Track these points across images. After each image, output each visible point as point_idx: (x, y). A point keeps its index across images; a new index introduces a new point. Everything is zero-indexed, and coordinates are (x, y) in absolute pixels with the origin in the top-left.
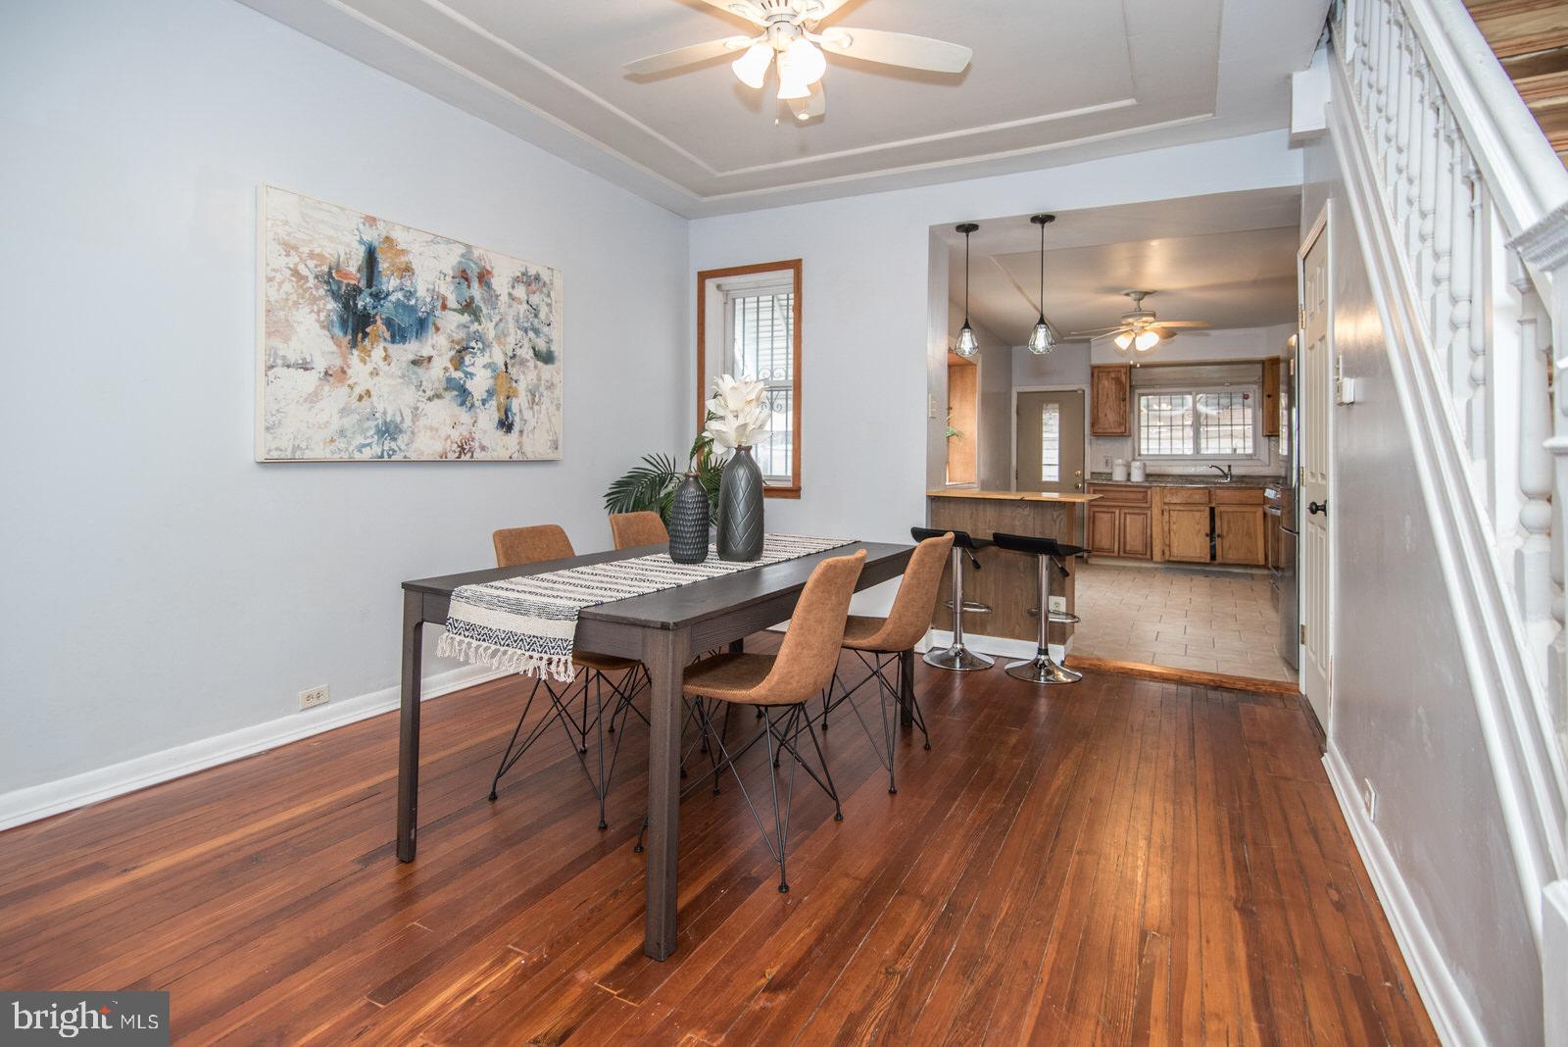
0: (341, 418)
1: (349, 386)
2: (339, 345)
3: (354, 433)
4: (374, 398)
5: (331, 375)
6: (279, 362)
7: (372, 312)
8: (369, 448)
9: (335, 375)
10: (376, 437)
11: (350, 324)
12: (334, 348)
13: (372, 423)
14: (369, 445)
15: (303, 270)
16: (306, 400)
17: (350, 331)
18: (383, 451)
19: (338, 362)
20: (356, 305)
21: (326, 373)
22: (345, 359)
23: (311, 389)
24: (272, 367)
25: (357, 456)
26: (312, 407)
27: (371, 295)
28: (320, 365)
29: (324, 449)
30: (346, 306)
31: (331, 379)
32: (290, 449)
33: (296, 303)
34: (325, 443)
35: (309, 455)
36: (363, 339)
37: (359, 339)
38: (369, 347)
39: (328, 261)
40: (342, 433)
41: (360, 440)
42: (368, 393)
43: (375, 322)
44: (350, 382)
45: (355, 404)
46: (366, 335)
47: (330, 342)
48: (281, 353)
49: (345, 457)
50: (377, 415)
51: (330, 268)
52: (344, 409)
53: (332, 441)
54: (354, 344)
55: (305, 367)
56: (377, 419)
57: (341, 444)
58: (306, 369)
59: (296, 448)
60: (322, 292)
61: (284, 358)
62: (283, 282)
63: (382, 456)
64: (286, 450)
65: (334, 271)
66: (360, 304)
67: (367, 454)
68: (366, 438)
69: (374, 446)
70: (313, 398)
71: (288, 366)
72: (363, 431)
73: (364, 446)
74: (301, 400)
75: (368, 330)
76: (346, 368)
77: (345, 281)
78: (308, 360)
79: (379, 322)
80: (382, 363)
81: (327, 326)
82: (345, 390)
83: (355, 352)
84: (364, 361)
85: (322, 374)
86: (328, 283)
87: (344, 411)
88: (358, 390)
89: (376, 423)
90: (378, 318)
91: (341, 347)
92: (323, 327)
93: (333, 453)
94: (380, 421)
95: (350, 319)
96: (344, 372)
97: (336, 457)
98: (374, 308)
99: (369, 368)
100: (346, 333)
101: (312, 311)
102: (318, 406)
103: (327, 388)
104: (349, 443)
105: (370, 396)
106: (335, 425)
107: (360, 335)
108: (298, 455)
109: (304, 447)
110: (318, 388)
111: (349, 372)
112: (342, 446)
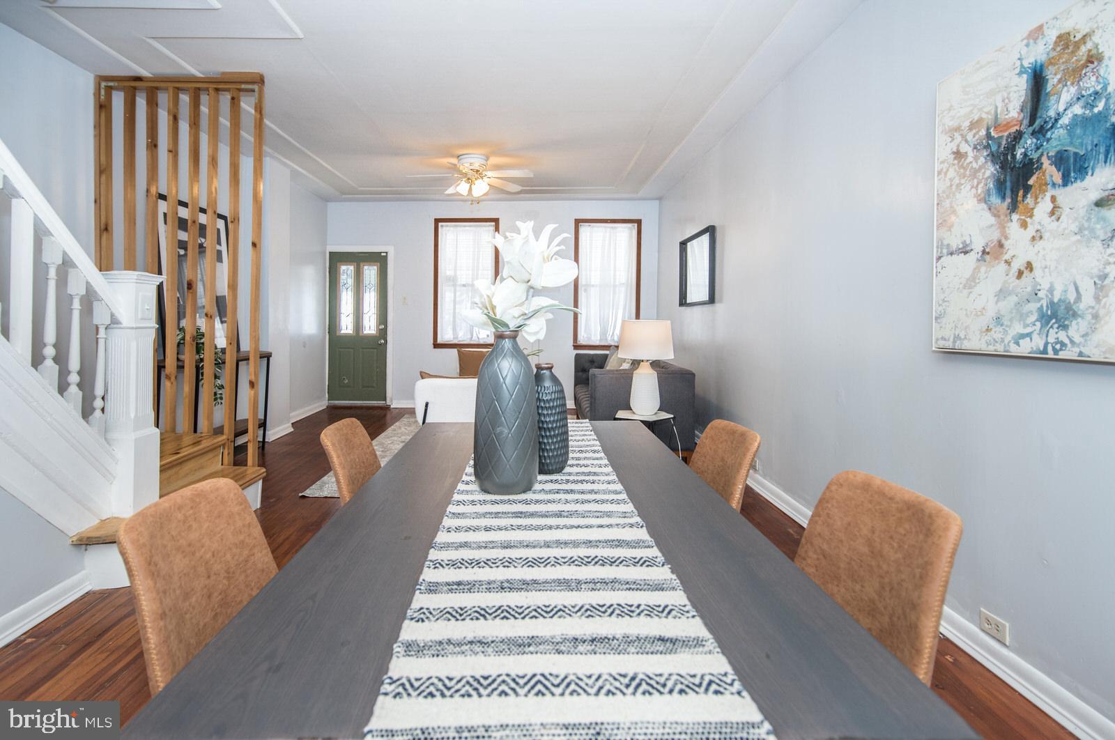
0: (996, 303)
1: (1006, 262)
2: (996, 215)
3: (1011, 320)
4: (1037, 272)
5: (988, 253)
6: (945, 251)
7: (1035, 156)
8: (1028, 339)
9: (994, 252)
10: (1038, 324)
11: (1008, 184)
12: (992, 220)
13: (1034, 306)
14: (1029, 335)
15: (965, 148)
16: (965, 287)
17: (1008, 193)
18: (1046, 344)
19: (995, 235)
20: (1014, 156)
21: (984, 252)
22: (1002, 227)
23: (968, 274)
24: (939, 258)
25: (1014, 350)
26: (971, 292)
27: (1033, 133)
28: (978, 246)
29: (980, 340)
30: (1004, 166)
31: (987, 257)
32: (951, 340)
33: (959, 185)
34: (981, 332)
35: (968, 345)
36: (1024, 196)
37: (1020, 199)
38: (1031, 206)
39: (985, 122)
40: (998, 320)
41: (1018, 328)
42: (1029, 266)
43: (1040, 168)
44: (1007, 257)
45: (1013, 281)
46: (1027, 189)
47: (987, 214)
48: (945, 242)
49: (1000, 349)
50: (1041, 294)
51: (988, 129)
52: (1001, 290)
53: (988, 330)
54: (1014, 207)
55: (965, 251)
56: (1040, 299)
57: (997, 334)
58: (966, 253)
59: (957, 338)
60: (982, 160)
61: (948, 245)
62: (948, 170)
63: (1045, 351)
64: (949, 340)
65: (992, 131)
66: (1019, 153)
67: (1025, 348)
68: (1026, 326)
69: (1035, 336)
70: (971, 283)
71: (952, 254)
72: (1022, 317)
73: (1023, 336)
74: (961, 286)
75: (1031, 182)
76: (1003, 241)
77: (1006, 134)
78: (968, 242)
79: (1046, 162)
80: (1047, 220)
81: (984, 199)
82: (1002, 267)
83: (1015, 217)
84: (1024, 225)
85: (980, 254)
86: (987, 147)
87: (1001, 294)
88: (1018, 264)
89: (1038, 305)
90: (1044, 160)
91: (999, 217)
92: (979, 201)
93: (988, 344)
94: (1044, 303)
95: (1008, 178)
96: (1001, 245)
97: (990, 349)
98: (1038, 148)
99: (1031, 231)
100: (1004, 198)
101: (972, 187)
102: (977, 290)
103: (983, 269)
104: (1005, 332)
105: (1031, 270)
106: (991, 313)
107: (1021, 193)
108: (958, 345)
109: (963, 337)
110: (977, 269)
111: (1007, 244)
112: (998, 336)
